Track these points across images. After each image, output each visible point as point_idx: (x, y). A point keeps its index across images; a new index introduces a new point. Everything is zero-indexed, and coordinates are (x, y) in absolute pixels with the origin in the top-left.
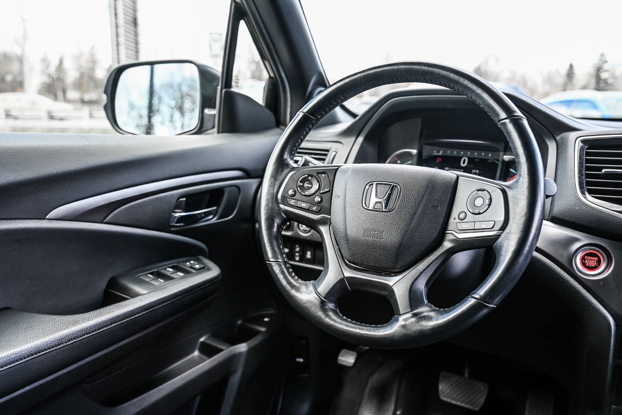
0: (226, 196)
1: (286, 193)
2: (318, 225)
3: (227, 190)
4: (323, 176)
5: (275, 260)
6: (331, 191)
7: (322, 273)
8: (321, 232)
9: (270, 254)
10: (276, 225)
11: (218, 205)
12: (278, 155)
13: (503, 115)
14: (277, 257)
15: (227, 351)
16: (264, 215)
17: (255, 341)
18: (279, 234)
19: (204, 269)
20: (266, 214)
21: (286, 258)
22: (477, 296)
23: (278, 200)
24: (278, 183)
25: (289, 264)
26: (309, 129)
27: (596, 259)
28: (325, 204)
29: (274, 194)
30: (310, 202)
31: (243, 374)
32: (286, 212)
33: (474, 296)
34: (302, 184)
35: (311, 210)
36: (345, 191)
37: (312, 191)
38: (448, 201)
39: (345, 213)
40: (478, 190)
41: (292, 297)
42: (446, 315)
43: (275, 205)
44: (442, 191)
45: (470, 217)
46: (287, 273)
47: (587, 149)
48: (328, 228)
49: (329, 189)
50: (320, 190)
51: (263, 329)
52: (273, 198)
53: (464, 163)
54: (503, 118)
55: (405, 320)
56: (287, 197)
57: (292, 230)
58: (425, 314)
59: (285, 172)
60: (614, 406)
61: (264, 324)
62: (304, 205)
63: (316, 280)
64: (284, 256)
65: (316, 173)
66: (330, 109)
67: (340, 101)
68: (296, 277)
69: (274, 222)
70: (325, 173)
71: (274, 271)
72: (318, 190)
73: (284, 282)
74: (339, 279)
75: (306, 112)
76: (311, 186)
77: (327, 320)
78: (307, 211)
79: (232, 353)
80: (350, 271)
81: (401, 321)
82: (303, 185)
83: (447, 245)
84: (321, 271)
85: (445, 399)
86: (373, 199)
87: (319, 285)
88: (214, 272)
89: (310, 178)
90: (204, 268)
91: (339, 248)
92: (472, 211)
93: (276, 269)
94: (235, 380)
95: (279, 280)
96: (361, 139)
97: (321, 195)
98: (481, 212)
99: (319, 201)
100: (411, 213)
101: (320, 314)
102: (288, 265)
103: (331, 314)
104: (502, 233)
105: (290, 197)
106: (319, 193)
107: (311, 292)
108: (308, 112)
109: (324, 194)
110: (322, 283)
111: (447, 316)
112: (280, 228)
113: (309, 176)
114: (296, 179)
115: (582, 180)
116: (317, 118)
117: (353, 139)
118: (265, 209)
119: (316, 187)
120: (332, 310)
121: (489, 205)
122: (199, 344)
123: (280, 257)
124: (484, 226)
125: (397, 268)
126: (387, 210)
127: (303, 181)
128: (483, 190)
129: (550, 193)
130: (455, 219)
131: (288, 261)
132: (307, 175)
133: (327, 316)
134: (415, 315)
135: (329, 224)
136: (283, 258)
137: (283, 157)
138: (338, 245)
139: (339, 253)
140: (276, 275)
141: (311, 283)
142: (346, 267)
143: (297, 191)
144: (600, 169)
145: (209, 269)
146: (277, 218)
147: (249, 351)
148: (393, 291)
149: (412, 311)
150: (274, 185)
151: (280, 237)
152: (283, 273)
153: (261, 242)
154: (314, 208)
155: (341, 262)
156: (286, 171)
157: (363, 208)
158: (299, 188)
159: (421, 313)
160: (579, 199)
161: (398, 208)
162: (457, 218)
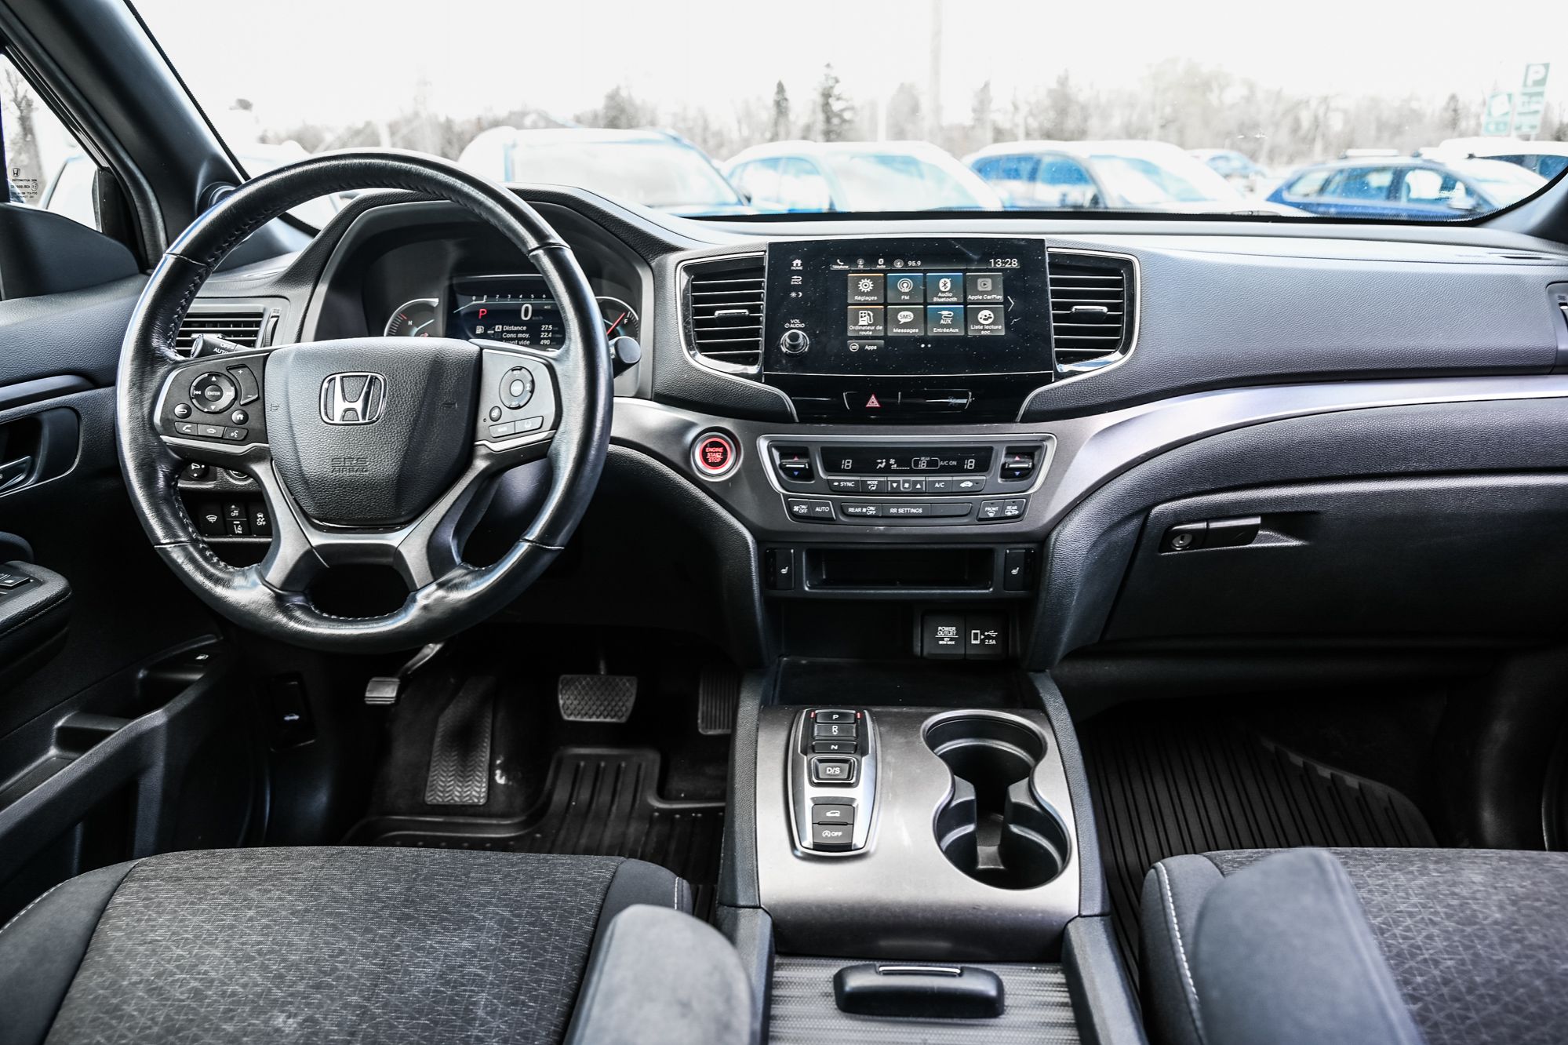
0: (46, 432)
1: (170, 412)
2: (248, 464)
3: (45, 416)
4: (240, 372)
5: (173, 541)
6: (261, 399)
7: (271, 547)
8: (257, 474)
9: (159, 532)
10: (161, 475)
11: (34, 455)
12: (137, 342)
13: (532, 243)
14: (175, 535)
15: (120, 734)
16: (131, 460)
17: (180, 702)
18: (172, 491)
19: (29, 583)
20: (136, 457)
21: (193, 532)
22: (531, 538)
23: (155, 429)
24: (148, 395)
25: (204, 542)
26: (194, 286)
27: (721, 450)
28: (253, 423)
29: (144, 417)
30: (223, 424)
31: (168, 767)
32: (178, 449)
33: (527, 538)
34: (200, 393)
35: (228, 437)
36: (287, 396)
37: (225, 401)
38: (469, 392)
39: (293, 435)
40: (513, 370)
41: (220, 601)
42: (487, 577)
43: (152, 439)
44: (456, 376)
45: (507, 414)
46: (200, 559)
47: (693, 280)
48: (270, 467)
49: (257, 396)
50: (239, 397)
51: (198, 677)
52: (144, 426)
53: (526, 316)
54: (533, 247)
55: (428, 596)
56: (173, 420)
57: (215, 479)
58: (457, 581)
59: (159, 374)
60: (785, 659)
61: (195, 667)
62: (212, 431)
63: (260, 562)
64: (190, 530)
65: (225, 368)
66: (230, 245)
67: (247, 227)
68: (222, 564)
69: (155, 472)
70: (243, 366)
71: (174, 562)
72: (235, 399)
73: (199, 578)
74: (301, 552)
75: (181, 254)
76: (219, 393)
77: (292, 624)
78: (222, 441)
79: (133, 734)
80: (322, 536)
81: (421, 600)
82: (203, 393)
83: (480, 465)
84: (269, 544)
85: (572, 718)
86: (339, 406)
87: (267, 568)
88: (53, 585)
89: (214, 379)
90: (28, 581)
91: (295, 499)
92: (507, 404)
93: (178, 556)
94: (154, 780)
95: (186, 574)
96: (322, 289)
97: (244, 408)
98: (522, 404)
99: (242, 419)
100: (410, 421)
101: (280, 618)
102: (201, 546)
103: (298, 613)
104: (555, 433)
105: (181, 420)
106: (238, 405)
107: (255, 585)
108: (185, 252)
109: (249, 406)
110: (272, 564)
111: (491, 578)
112: (170, 479)
113: (211, 375)
114: (186, 385)
115: (689, 331)
116: (208, 264)
117: (307, 289)
118: (131, 449)
119: (229, 394)
120: (300, 607)
121: (532, 392)
122: (54, 734)
123: (181, 534)
124: (528, 427)
125: (402, 516)
126: (367, 421)
127: (201, 386)
128: (521, 368)
129: (631, 360)
130: (485, 420)
131: (199, 538)
132: (206, 375)
133: (291, 618)
134: (441, 586)
135: (270, 458)
136: (189, 535)
137: (150, 344)
138: (292, 495)
139: (297, 507)
140: (179, 567)
141: (253, 569)
142: (313, 530)
143: (192, 406)
144: (711, 311)
145: (39, 583)
146: (161, 462)
147: (172, 723)
148: (400, 553)
149: (435, 580)
150: (141, 401)
151: (174, 498)
152: (193, 560)
153: (137, 512)
154: (234, 434)
155: (303, 524)
156: (162, 370)
157: (323, 423)
158: (194, 401)
159: (450, 580)
160: (686, 362)
161: (385, 416)
162: (488, 419)
